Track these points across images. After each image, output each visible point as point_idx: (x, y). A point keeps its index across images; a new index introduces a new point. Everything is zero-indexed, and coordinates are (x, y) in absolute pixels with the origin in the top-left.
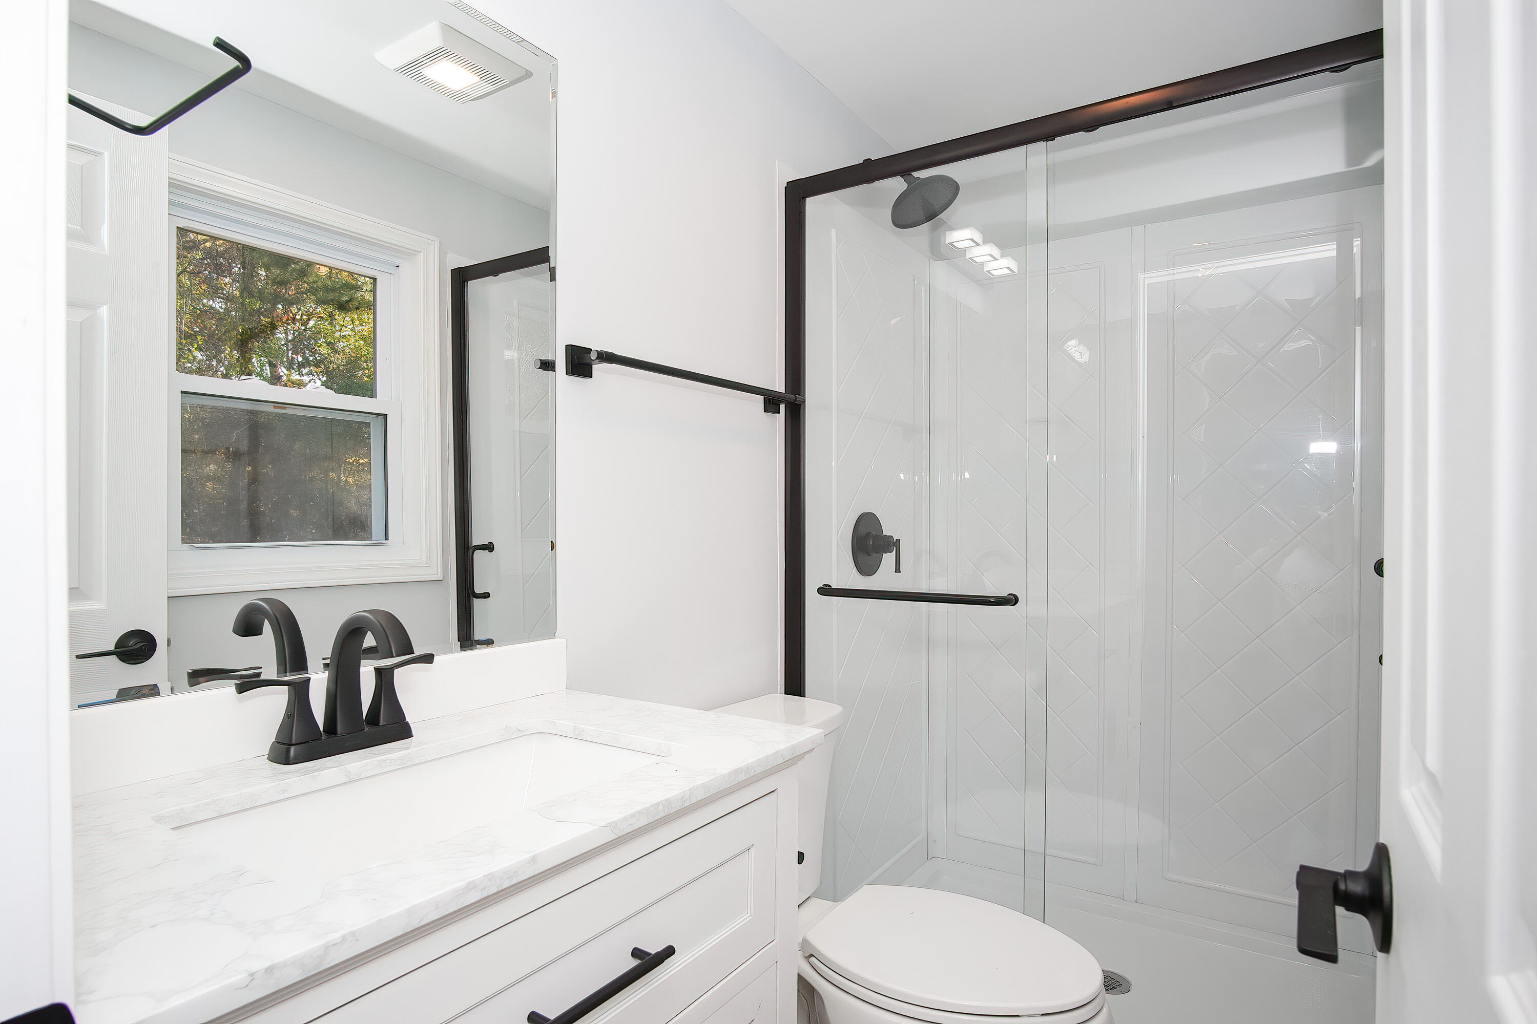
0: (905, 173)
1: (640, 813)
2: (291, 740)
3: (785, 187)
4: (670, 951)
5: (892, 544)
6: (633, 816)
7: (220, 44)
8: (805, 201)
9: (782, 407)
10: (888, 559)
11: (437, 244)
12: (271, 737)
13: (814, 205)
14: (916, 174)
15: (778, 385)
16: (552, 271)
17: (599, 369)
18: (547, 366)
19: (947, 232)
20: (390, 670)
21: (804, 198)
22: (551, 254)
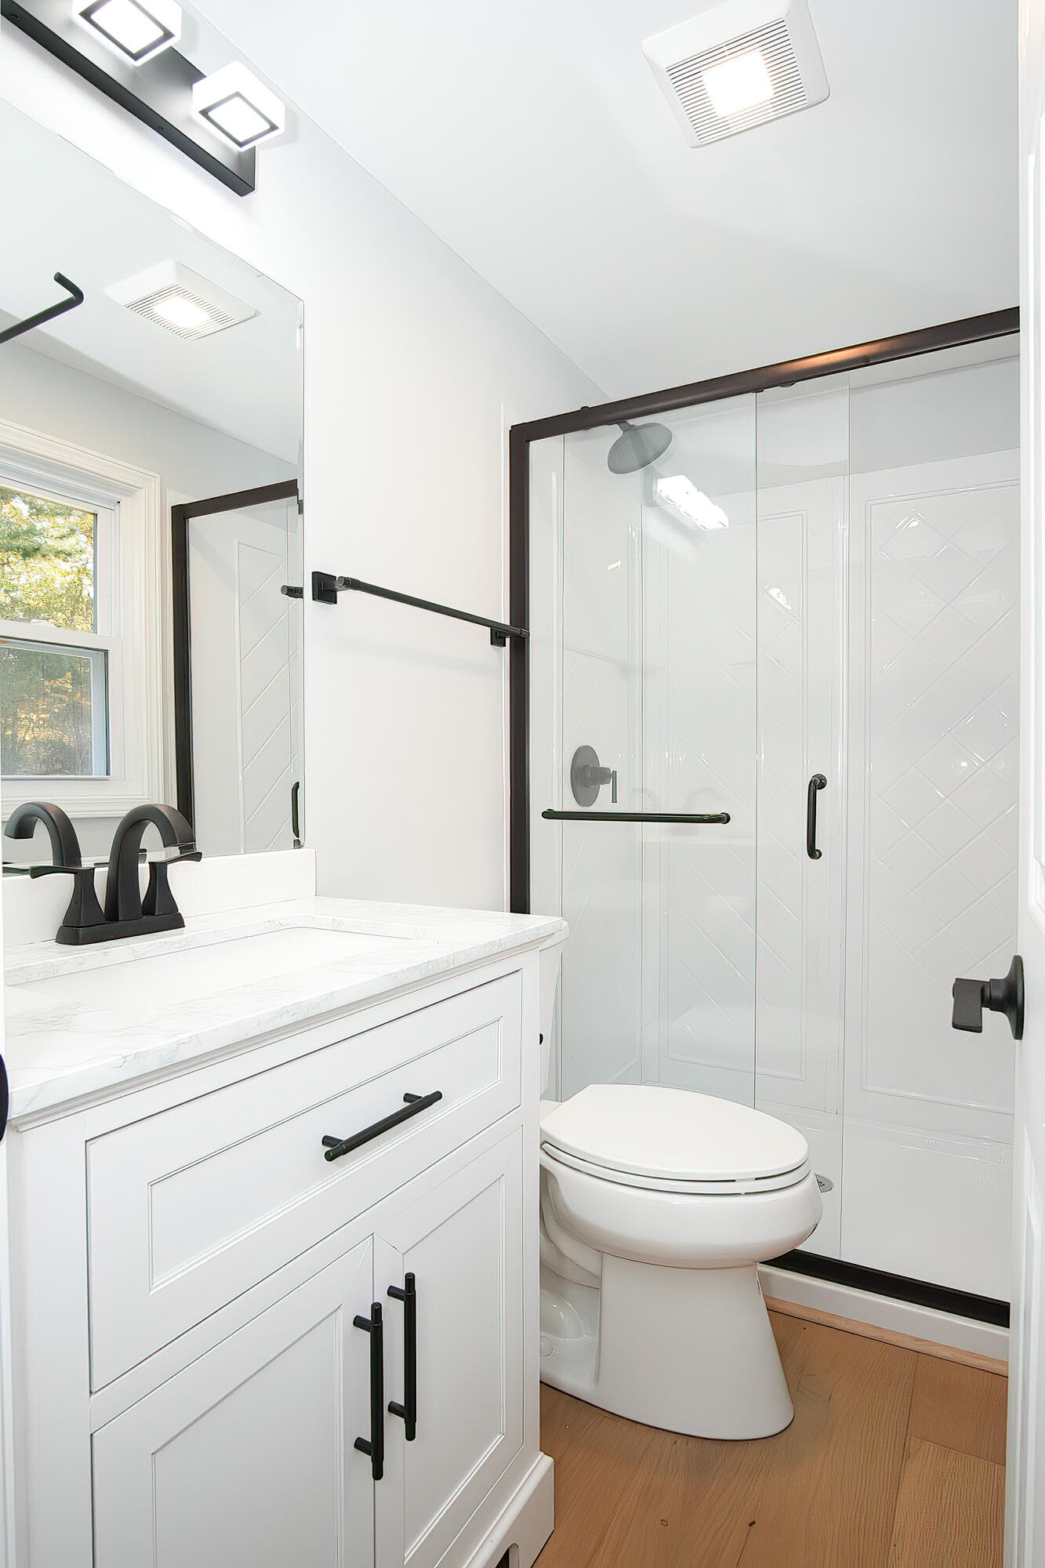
0: (620, 421)
1: (414, 968)
2: (79, 922)
3: (510, 431)
4: (437, 1096)
5: (607, 776)
6: (408, 970)
7: (61, 279)
8: (529, 445)
9: (508, 640)
10: (605, 790)
11: (158, 481)
12: (58, 922)
13: (537, 449)
14: (631, 422)
15: (504, 618)
16: (300, 504)
17: (343, 595)
18: (294, 592)
19: (658, 480)
20: (164, 865)
21: (528, 441)
22: (299, 486)
